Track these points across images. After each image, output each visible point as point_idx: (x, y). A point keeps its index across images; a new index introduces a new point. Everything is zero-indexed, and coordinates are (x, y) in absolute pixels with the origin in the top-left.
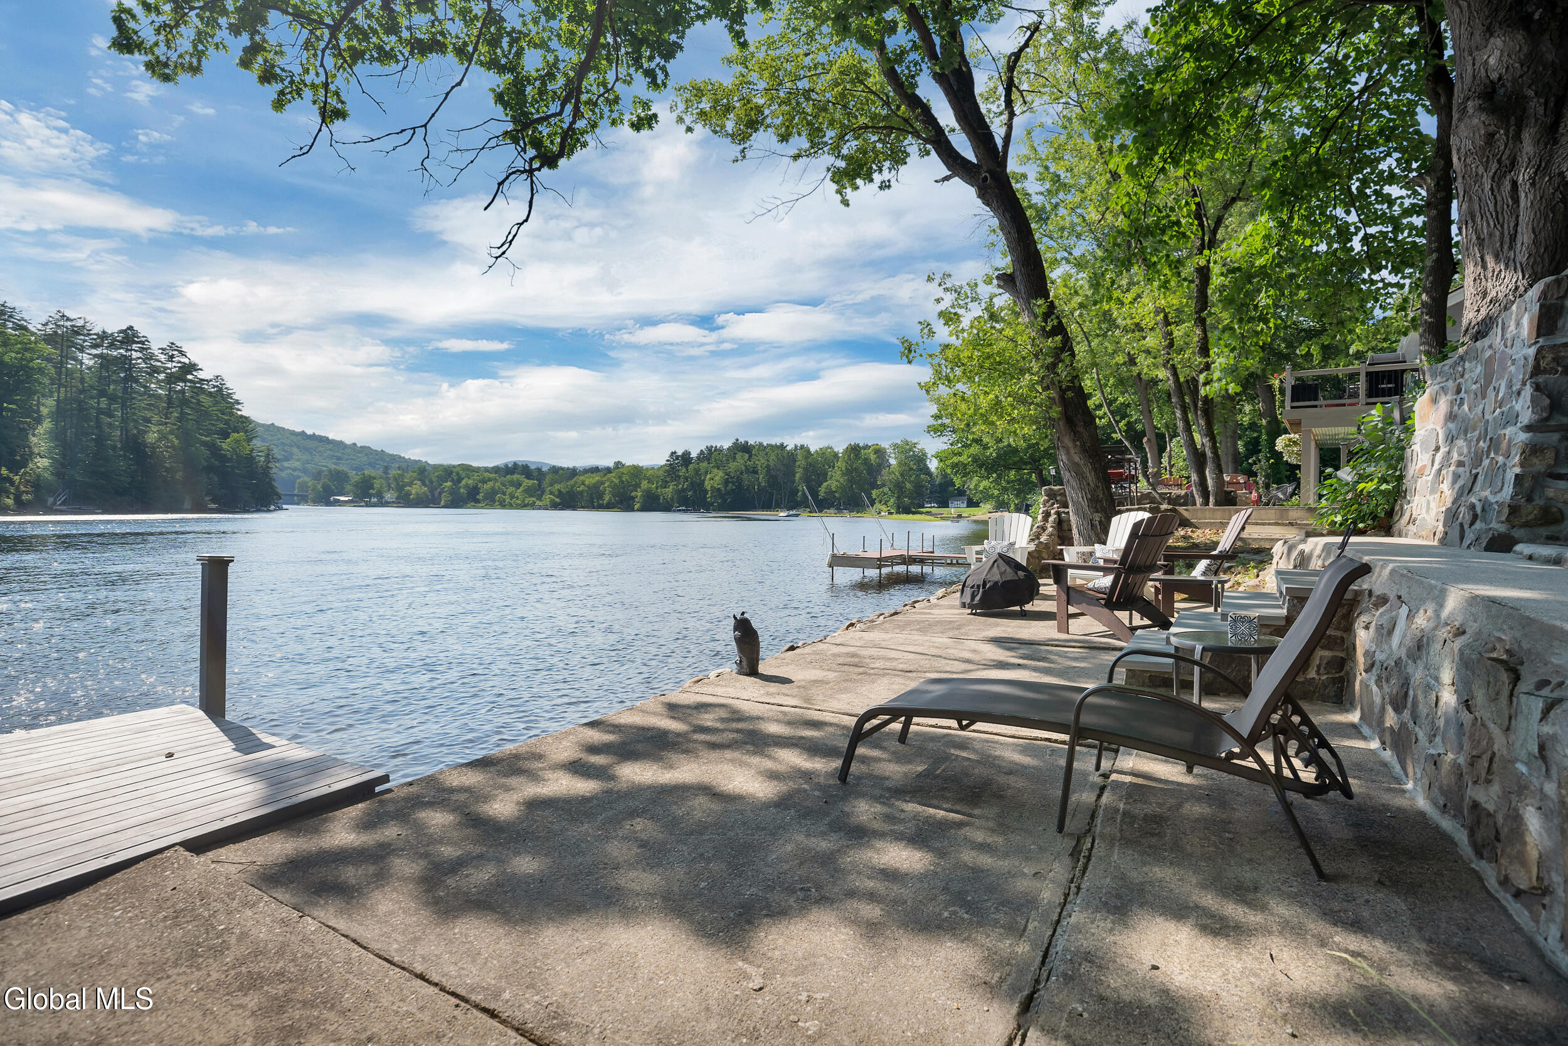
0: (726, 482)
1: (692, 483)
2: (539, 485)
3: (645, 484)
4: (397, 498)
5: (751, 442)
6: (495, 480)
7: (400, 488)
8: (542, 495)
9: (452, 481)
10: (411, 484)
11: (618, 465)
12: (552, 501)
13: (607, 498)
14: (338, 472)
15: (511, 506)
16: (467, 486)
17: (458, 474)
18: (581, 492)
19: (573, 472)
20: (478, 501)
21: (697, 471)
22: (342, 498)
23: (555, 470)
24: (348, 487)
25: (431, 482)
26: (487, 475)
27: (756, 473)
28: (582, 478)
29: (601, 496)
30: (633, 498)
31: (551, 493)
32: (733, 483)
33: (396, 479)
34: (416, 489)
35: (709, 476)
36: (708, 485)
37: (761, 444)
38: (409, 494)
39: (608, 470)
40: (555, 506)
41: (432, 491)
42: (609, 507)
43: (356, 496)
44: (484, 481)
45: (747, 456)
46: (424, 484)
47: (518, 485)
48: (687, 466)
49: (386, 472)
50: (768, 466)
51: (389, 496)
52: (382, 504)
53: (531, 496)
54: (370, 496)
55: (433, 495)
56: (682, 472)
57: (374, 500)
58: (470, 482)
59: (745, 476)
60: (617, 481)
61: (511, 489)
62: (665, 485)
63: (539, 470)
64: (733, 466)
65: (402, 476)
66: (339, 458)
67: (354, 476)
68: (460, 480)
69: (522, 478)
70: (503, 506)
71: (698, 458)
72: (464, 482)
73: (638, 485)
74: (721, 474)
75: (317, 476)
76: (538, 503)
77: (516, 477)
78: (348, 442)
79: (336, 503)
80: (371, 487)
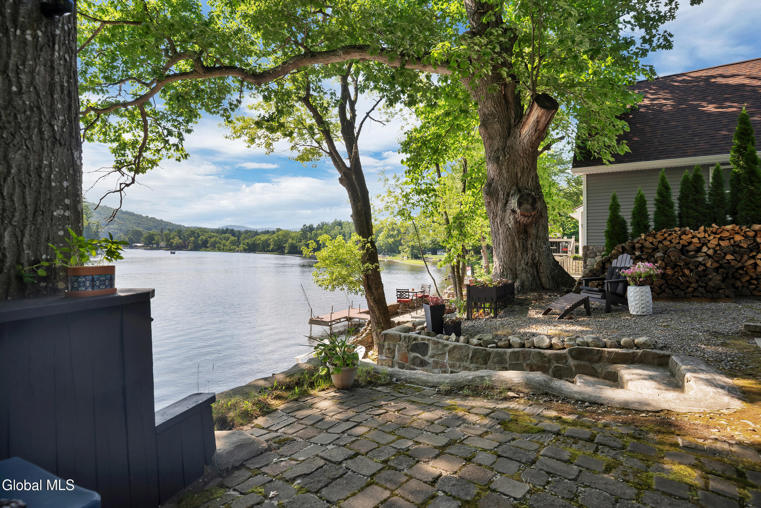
2: (238, 239)
3: (290, 241)
4: (167, 245)
6: (217, 237)
7: (168, 240)
8: (239, 245)
9: (195, 237)
10: (173, 238)
11: (279, 230)
12: (244, 248)
13: (271, 247)
14: (137, 231)
15: (223, 250)
16: (202, 239)
17: (198, 233)
18: (259, 244)
19: (256, 233)
20: (207, 247)
21: (316, 234)
22: (138, 245)
23: (247, 232)
24: (142, 239)
25: (184, 237)
26: (212, 234)
28: (259, 237)
29: (269, 245)
30: (284, 247)
31: (244, 244)
33: (166, 236)
34: (176, 241)
38: (172, 243)
39: (274, 233)
40: (245, 251)
42: (272, 251)
43: (145, 244)
44: (211, 237)
45: (340, 228)
46: (180, 238)
47: (227, 239)
48: (311, 232)
49: (162, 232)
50: (350, 233)
51: (161, 244)
52: (158, 248)
53: (234, 245)
54: (153, 244)
55: (185, 243)
56: (308, 234)
57: (155, 246)
58: (204, 237)
60: (276, 239)
61: (224, 241)
62: (300, 241)
63: (239, 232)
65: (169, 234)
66: (139, 224)
67: (145, 234)
68: (199, 236)
69: (230, 235)
70: (219, 250)
71: (317, 228)
72: (200, 238)
73: (287, 241)
75: (126, 233)
76: (237, 249)
77: (227, 235)
78: (144, 215)
79: (136, 247)
80: (153, 239)
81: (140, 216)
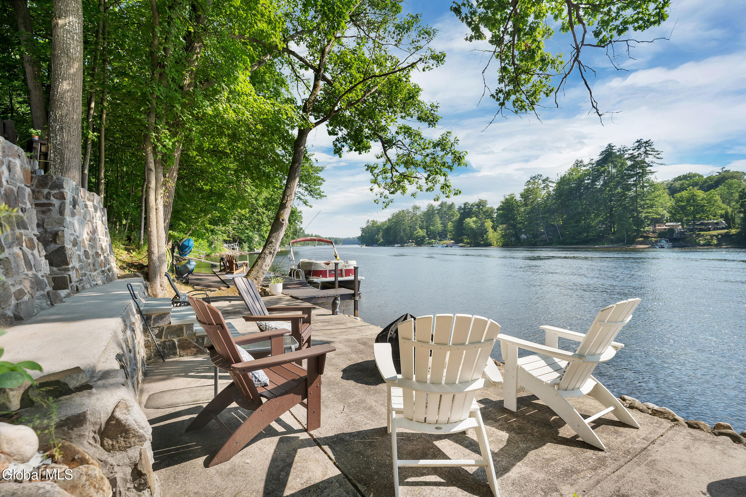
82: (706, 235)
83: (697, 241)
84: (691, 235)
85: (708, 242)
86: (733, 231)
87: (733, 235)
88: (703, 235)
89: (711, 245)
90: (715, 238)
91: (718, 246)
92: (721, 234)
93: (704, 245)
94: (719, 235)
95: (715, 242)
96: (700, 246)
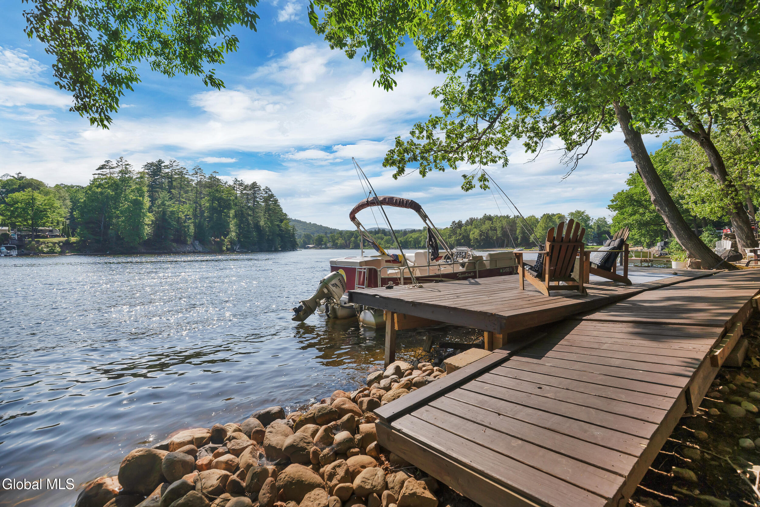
0: (481, 235)
1: (463, 236)
2: (391, 238)
4: (333, 245)
5: (492, 215)
7: (334, 241)
8: (393, 243)
9: (354, 237)
10: (338, 239)
13: (422, 244)
14: (308, 235)
18: (410, 242)
21: (465, 230)
22: (310, 246)
24: (312, 241)
25: (346, 238)
27: (496, 230)
28: (411, 235)
29: (419, 243)
32: (484, 235)
33: (332, 238)
34: (340, 241)
35: (471, 232)
36: (471, 236)
37: (497, 216)
38: (337, 244)
39: (420, 231)
41: (346, 242)
43: (316, 245)
45: (491, 222)
46: (342, 239)
47: (382, 239)
48: (460, 228)
50: (502, 227)
51: (329, 245)
52: (327, 248)
53: (388, 243)
54: (322, 245)
55: (346, 244)
56: (458, 231)
59: (490, 232)
61: (379, 240)
62: (450, 237)
64: (484, 227)
66: (305, 229)
67: (314, 236)
68: (357, 237)
69: (383, 235)
71: (466, 224)
72: (359, 238)
74: (478, 231)
75: (299, 237)
77: (380, 235)
78: (308, 222)
79: (308, 248)
80: (322, 241)
81: (305, 222)
82: (48, 243)
83: (40, 248)
84: (30, 242)
85: (52, 249)
86: (73, 239)
87: (74, 243)
88: (44, 243)
89: (56, 253)
90: (56, 245)
91: (62, 253)
92: (62, 242)
93: (47, 253)
94: (60, 242)
95: (58, 249)
96: (44, 253)
